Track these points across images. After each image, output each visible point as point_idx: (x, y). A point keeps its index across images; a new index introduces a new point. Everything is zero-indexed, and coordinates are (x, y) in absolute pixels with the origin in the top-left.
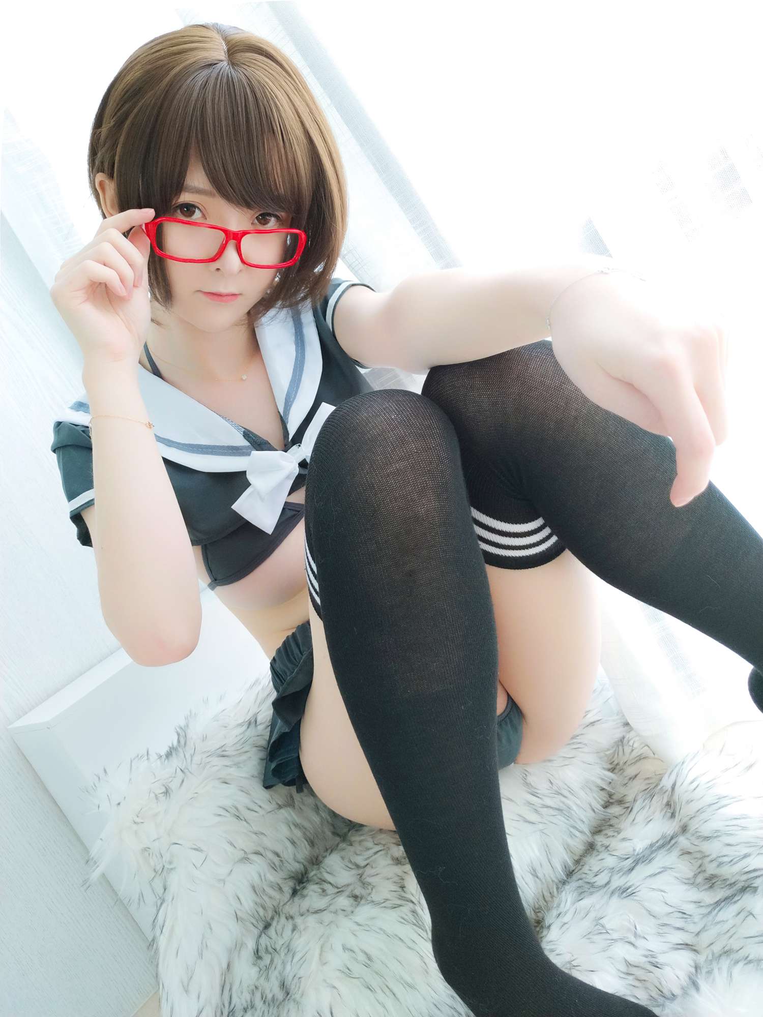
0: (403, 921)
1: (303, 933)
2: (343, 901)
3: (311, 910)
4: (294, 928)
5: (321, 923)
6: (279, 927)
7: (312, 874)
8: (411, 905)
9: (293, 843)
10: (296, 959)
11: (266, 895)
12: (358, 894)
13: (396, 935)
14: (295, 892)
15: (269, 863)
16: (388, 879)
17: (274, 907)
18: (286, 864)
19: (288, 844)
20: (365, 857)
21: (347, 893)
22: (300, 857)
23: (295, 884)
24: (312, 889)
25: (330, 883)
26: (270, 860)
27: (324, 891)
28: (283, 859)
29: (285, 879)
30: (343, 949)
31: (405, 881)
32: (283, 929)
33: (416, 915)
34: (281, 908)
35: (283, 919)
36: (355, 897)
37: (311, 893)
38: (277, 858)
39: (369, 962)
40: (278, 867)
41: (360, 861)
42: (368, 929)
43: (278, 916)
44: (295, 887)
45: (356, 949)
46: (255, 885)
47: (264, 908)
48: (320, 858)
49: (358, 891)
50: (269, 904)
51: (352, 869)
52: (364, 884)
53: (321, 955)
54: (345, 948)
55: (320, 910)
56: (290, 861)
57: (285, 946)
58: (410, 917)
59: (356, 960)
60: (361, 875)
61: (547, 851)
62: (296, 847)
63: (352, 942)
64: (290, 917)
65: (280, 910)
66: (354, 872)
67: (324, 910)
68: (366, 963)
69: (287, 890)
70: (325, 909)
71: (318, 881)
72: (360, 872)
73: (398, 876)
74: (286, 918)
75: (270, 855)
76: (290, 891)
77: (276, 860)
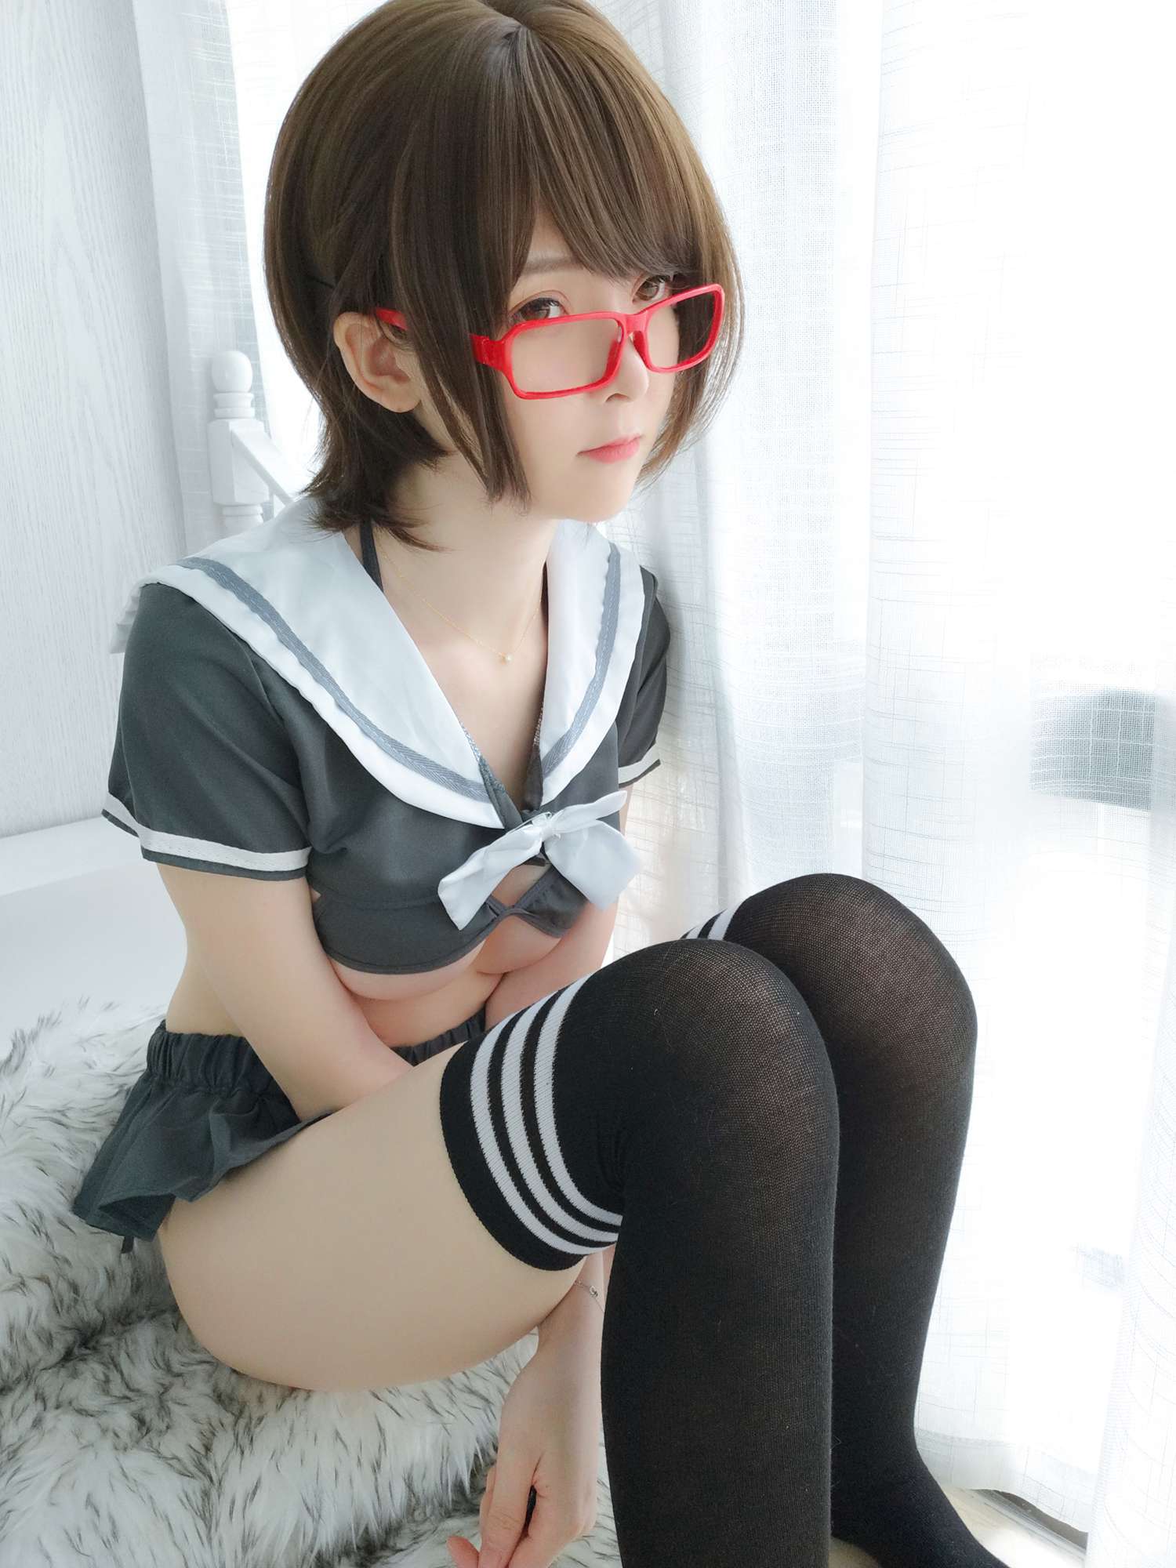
0: (185, 1500)
1: (46, 1436)
2: (122, 1419)
3: (74, 1404)
4: (37, 1423)
5: (78, 1438)
6: (20, 1406)
7: (106, 1340)
8: (207, 1482)
9: (111, 1277)
10: (17, 1478)
11: (25, 1345)
12: (148, 1419)
13: (167, 1517)
14: (68, 1356)
15: (54, 1300)
16: (196, 1421)
17: (28, 1365)
18: (80, 1308)
19: (102, 1278)
20: (185, 1360)
21: (134, 1407)
22: (107, 1304)
23: (75, 1342)
24: (92, 1369)
25: (122, 1374)
26: (60, 1295)
27: (107, 1381)
28: (79, 1299)
29: (66, 1328)
30: (87, 1501)
31: (216, 1439)
32: (24, 1410)
33: (206, 1499)
34: (36, 1373)
35: (31, 1394)
36: (141, 1422)
37: (88, 1375)
38: (72, 1294)
39: (111, 1539)
40: (65, 1307)
41: (176, 1360)
42: (135, 1489)
43: (26, 1382)
44: (73, 1348)
45: (103, 1512)
46: (16, 1326)
47: (13, 1363)
48: (134, 1316)
49: (150, 1415)
50: (23, 1357)
51: (160, 1368)
52: (163, 1408)
53: (54, 1488)
54: (89, 1502)
55: (85, 1411)
56: (89, 1303)
57: (11, 1449)
58: (197, 1500)
59: (96, 1528)
60: (166, 1389)
61: (446, 1455)
62: (110, 1285)
63: (103, 1498)
64: (40, 1397)
65: (34, 1376)
66: (159, 1373)
67: (92, 1416)
68: (108, 1540)
69: (59, 1347)
70: (94, 1413)
71: (107, 1359)
72: (167, 1380)
73: (210, 1424)
74: (36, 1395)
75: (63, 1287)
76: (63, 1352)
77: (68, 1296)
